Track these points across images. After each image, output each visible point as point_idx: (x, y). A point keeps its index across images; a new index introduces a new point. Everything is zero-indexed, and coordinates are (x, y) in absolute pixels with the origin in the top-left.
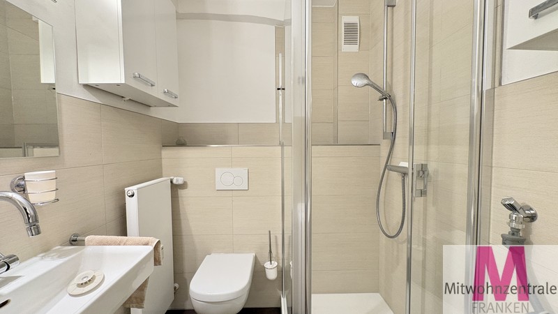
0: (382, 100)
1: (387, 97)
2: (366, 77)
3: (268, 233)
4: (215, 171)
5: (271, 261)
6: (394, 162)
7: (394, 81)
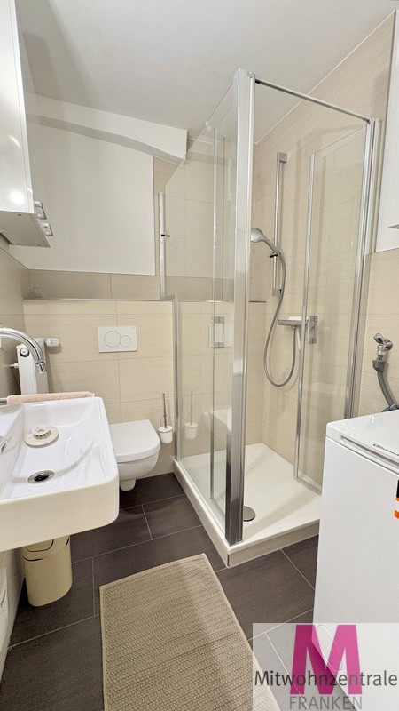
0: (272, 256)
1: (277, 254)
2: (261, 232)
3: (162, 396)
4: (97, 331)
5: (166, 425)
6: (282, 317)
7: (283, 239)
